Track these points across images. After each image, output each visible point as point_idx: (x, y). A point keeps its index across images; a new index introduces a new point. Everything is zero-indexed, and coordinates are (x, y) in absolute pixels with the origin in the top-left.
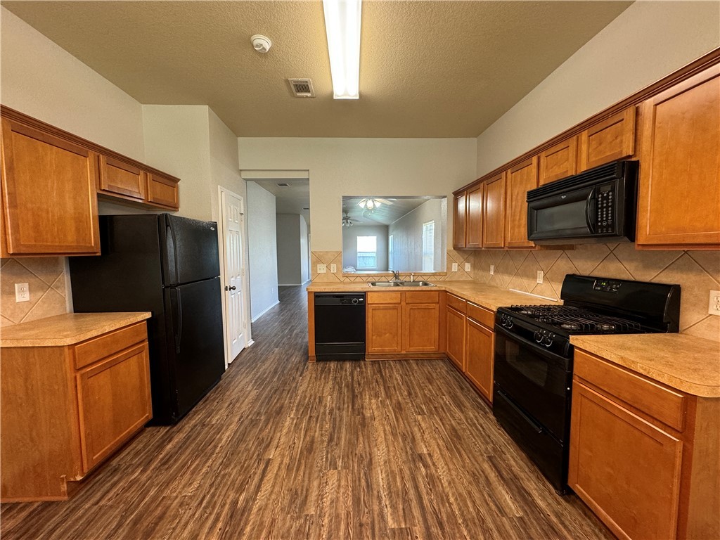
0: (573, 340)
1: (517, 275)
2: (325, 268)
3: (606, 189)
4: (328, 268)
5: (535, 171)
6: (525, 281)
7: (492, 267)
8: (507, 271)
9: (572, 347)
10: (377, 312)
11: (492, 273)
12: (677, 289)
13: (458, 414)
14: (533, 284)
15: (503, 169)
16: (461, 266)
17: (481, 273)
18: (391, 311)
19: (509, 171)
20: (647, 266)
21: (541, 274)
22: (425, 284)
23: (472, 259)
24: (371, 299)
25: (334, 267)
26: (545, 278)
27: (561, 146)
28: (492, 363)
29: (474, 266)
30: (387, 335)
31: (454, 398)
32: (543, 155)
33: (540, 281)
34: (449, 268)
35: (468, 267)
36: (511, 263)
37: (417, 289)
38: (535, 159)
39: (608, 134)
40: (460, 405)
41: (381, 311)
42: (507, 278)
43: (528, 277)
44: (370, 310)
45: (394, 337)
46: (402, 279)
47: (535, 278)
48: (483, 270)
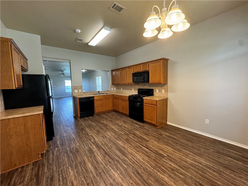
0: (144, 98)
1: (128, 90)
2: (77, 91)
3: (145, 75)
4: (78, 91)
5: (133, 69)
6: (130, 91)
7: (122, 88)
8: (126, 89)
9: (143, 99)
10: (97, 102)
11: (122, 90)
12: (153, 90)
13: (123, 119)
14: (132, 91)
15: (126, 67)
16: (114, 89)
17: (118, 90)
18: (101, 101)
19: (127, 68)
20: (150, 86)
21: (133, 89)
22: (106, 94)
23: (116, 87)
24: (95, 98)
25: (80, 91)
26: (134, 90)
27: (138, 66)
28: (128, 107)
29: (116, 89)
30: (100, 107)
31: (120, 117)
32: (134, 67)
33: (133, 90)
34: (111, 89)
35: (115, 89)
36: (126, 87)
37: (105, 95)
38: (133, 67)
39: (145, 66)
40: (122, 118)
41: (98, 101)
42: (125, 91)
43: (130, 90)
44: (95, 101)
45: (102, 108)
46: (100, 93)
47: (132, 90)
48: (119, 89)
